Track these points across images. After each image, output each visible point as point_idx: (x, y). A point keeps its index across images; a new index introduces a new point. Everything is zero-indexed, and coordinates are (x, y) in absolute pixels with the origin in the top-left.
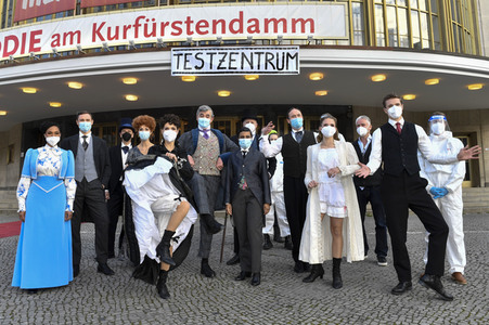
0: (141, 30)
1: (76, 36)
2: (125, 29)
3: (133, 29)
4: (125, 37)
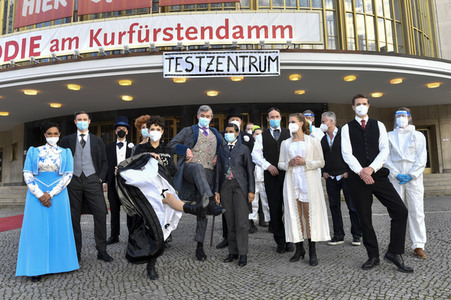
0: (135, 36)
1: (74, 43)
2: (121, 35)
3: (128, 35)
4: (120, 42)
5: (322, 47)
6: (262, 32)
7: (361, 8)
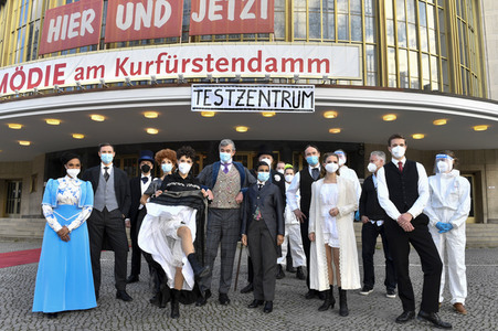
0: (163, 66)
1: (99, 71)
2: (148, 65)
3: (155, 65)
4: (147, 73)
5: (360, 84)
6: (297, 65)
7: (404, 43)
